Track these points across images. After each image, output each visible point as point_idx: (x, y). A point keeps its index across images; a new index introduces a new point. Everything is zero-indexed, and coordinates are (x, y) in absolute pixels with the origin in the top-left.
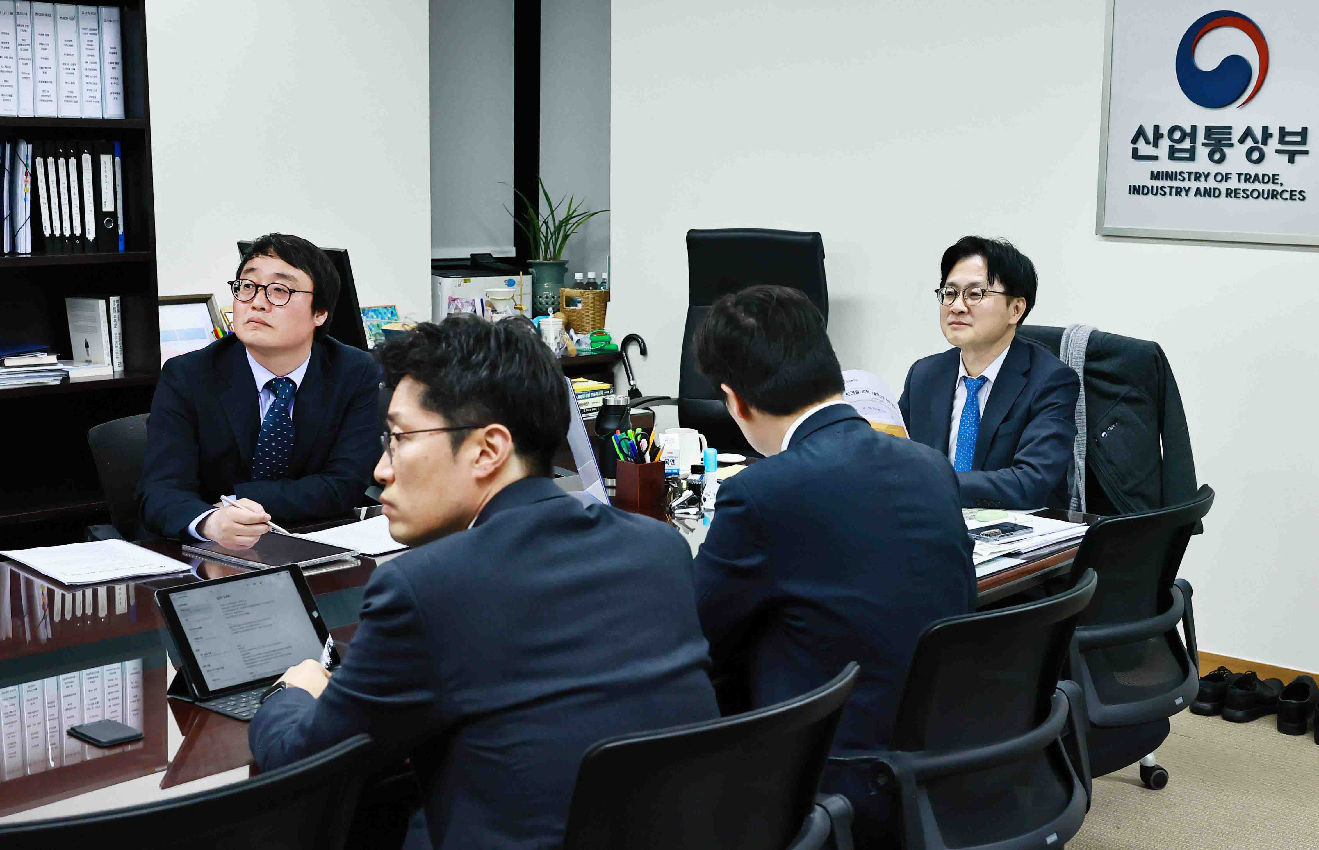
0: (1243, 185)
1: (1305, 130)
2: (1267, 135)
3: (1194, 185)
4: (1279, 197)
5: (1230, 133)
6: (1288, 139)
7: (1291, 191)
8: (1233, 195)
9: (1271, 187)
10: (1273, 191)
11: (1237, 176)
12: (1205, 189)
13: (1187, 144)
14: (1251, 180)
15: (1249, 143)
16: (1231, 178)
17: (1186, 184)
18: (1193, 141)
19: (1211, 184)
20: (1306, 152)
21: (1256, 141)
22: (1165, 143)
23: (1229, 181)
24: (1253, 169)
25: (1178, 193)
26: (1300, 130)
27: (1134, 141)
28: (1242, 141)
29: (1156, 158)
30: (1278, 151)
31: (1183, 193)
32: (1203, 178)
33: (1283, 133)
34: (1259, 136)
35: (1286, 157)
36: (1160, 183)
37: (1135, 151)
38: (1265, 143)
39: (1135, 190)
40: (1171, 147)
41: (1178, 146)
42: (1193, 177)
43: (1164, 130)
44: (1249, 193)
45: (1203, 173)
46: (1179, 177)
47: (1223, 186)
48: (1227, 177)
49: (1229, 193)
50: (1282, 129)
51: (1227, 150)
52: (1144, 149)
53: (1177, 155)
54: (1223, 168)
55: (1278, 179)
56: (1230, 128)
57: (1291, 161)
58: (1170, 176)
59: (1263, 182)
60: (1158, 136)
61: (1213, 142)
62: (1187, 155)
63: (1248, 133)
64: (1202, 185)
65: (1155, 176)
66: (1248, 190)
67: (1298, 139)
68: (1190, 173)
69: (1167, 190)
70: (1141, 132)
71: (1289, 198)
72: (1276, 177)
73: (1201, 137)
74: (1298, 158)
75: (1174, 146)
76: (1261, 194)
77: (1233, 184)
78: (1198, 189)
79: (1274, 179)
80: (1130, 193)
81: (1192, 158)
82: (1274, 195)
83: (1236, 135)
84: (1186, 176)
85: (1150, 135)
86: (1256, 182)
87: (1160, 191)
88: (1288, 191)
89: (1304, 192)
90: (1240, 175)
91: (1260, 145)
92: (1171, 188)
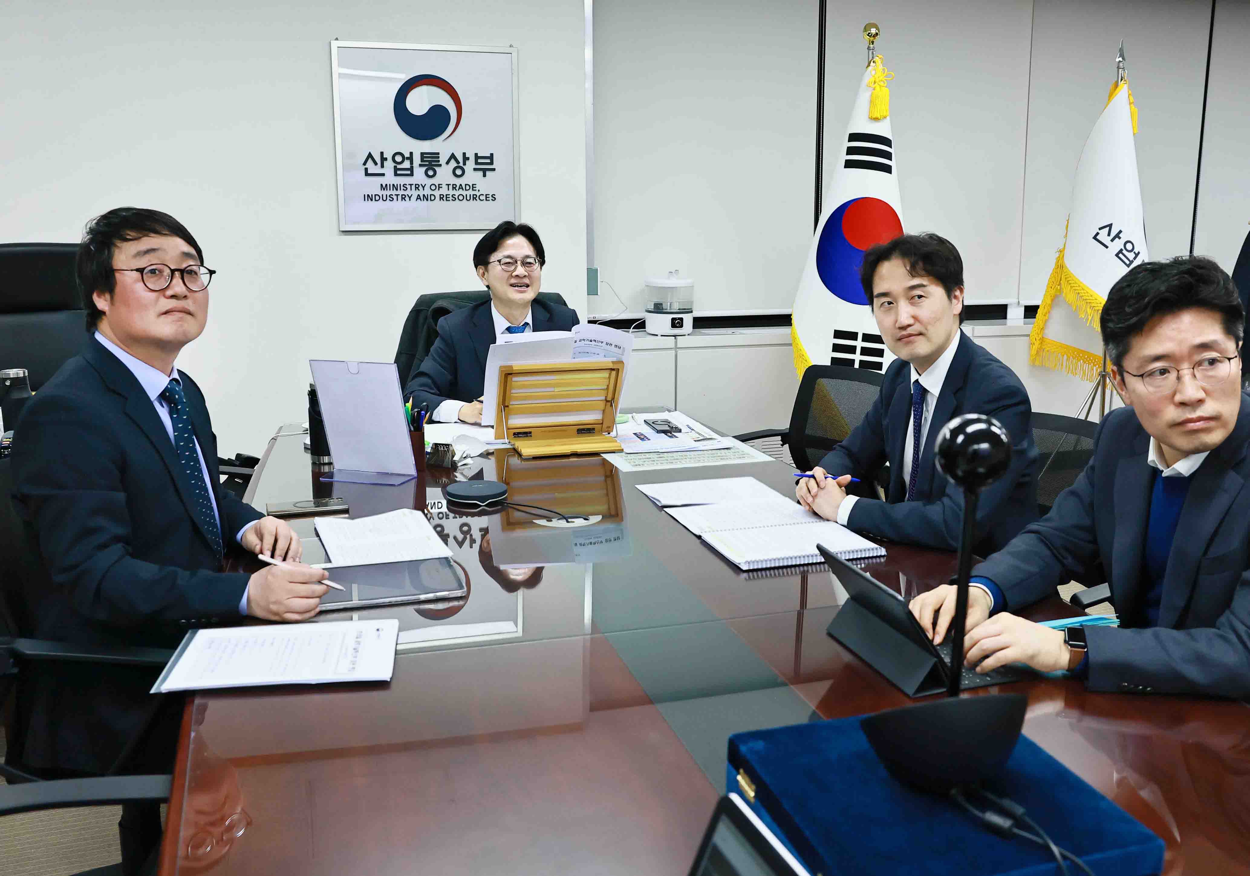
0: (451, 192)
1: (492, 155)
2: (465, 159)
3: (415, 193)
4: (477, 198)
5: (439, 157)
6: (480, 161)
7: (486, 195)
8: (444, 198)
9: (471, 192)
10: (473, 195)
11: (447, 186)
12: (424, 195)
13: (407, 164)
14: (457, 188)
15: (453, 164)
16: (442, 187)
17: (408, 192)
18: (412, 163)
19: (427, 192)
20: (494, 170)
21: (458, 162)
22: (389, 164)
23: (440, 189)
24: (458, 182)
25: (403, 198)
26: (489, 156)
27: (365, 164)
28: (448, 163)
29: (383, 175)
30: (475, 169)
31: (407, 198)
32: (421, 188)
33: (477, 157)
34: (460, 159)
35: (481, 173)
36: (388, 193)
37: (366, 169)
38: (464, 164)
39: (369, 198)
40: (395, 167)
41: (399, 166)
42: (413, 187)
43: (388, 155)
44: (456, 197)
45: (421, 185)
46: (402, 188)
47: (437, 193)
48: (440, 186)
49: (441, 198)
50: (476, 154)
51: (437, 169)
52: (372, 169)
53: (399, 172)
54: (436, 181)
55: (475, 187)
56: (438, 154)
57: (484, 175)
58: (395, 187)
59: (466, 190)
60: (383, 159)
61: (428, 163)
62: (409, 172)
63: (453, 156)
64: (421, 192)
65: (383, 187)
66: (455, 195)
67: (488, 161)
68: (411, 185)
69: (395, 197)
70: (370, 156)
71: (485, 199)
72: (474, 186)
73: (417, 160)
74: (488, 173)
75: (396, 166)
76: (465, 198)
77: (444, 191)
78: (419, 195)
79: (473, 187)
80: (365, 200)
81: (412, 174)
82: (475, 198)
83: (443, 160)
84: (409, 187)
85: (378, 159)
86: (461, 190)
87: (388, 198)
88: (483, 195)
89: (495, 195)
90: (448, 185)
91: (461, 164)
92: (397, 195)
